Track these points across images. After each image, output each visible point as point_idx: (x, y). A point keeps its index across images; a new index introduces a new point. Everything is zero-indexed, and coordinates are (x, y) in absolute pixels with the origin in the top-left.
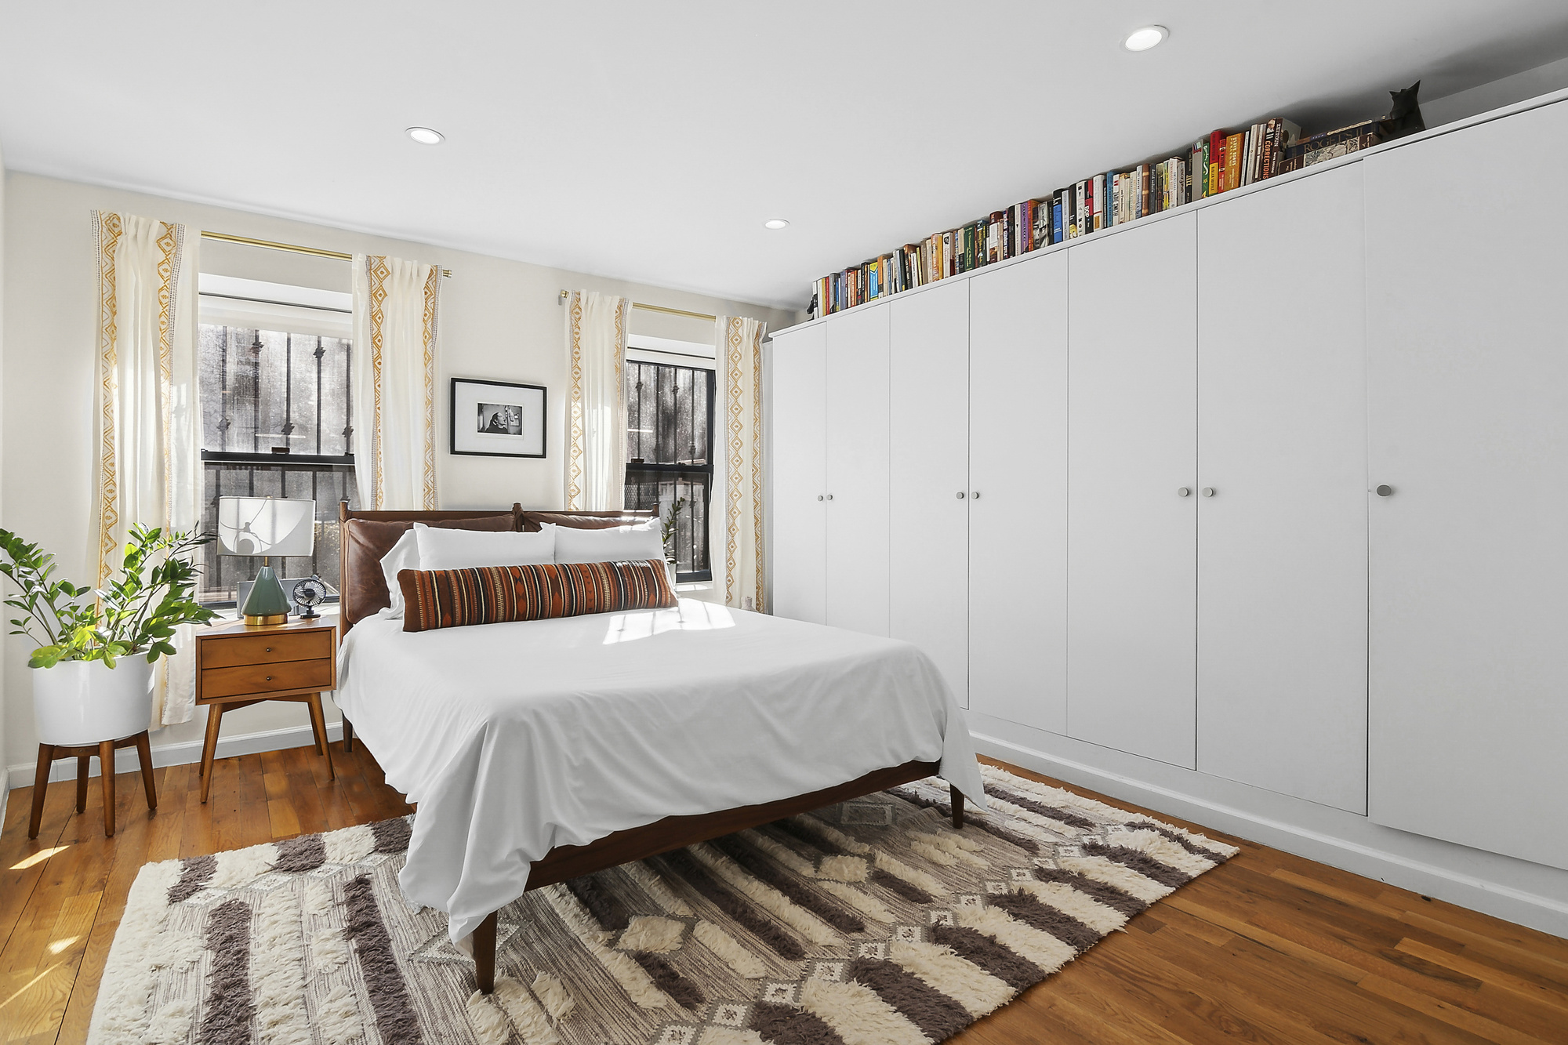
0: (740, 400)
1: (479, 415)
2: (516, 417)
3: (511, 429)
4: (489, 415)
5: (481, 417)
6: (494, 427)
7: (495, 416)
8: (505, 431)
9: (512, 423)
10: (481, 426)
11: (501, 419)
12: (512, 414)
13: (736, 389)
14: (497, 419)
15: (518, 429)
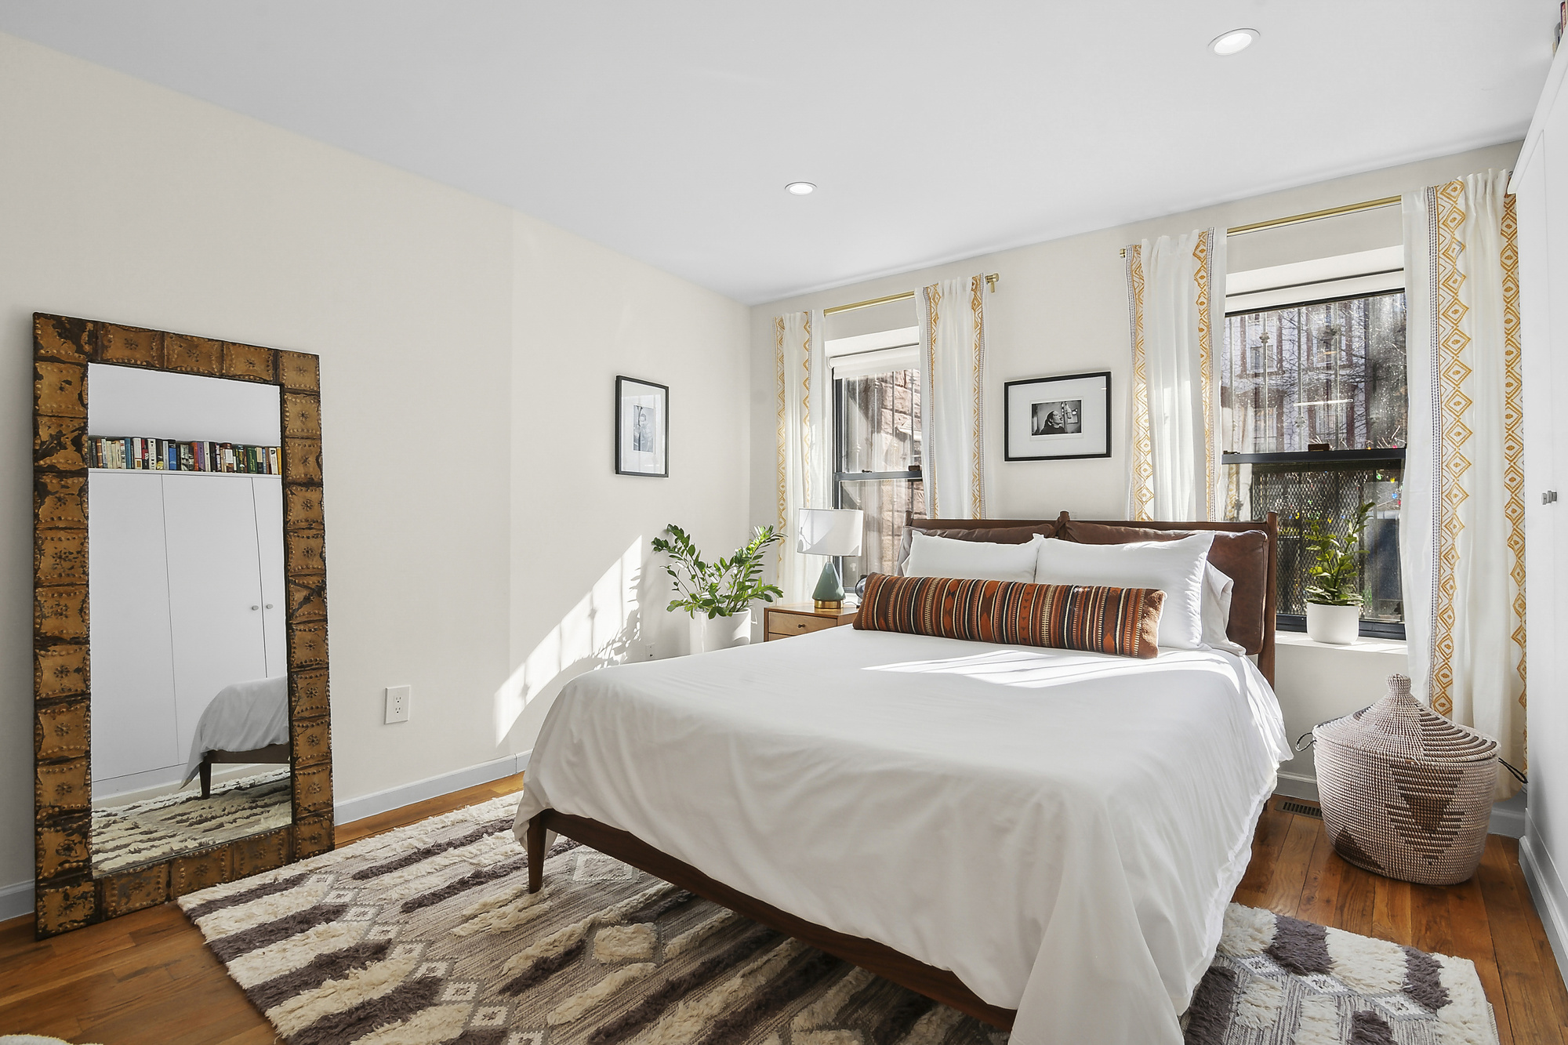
0: (1464, 326)
1: (1033, 417)
2: (1074, 413)
3: (1069, 428)
4: (1043, 416)
5: (1035, 419)
6: (1050, 428)
7: (1051, 416)
8: (1062, 431)
9: (1069, 421)
10: (1036, 428)
11: (1057, 418)
12: (1069, 410)
13: (1456, 307)
14: (1052, 418)
15: (1076, 426)
